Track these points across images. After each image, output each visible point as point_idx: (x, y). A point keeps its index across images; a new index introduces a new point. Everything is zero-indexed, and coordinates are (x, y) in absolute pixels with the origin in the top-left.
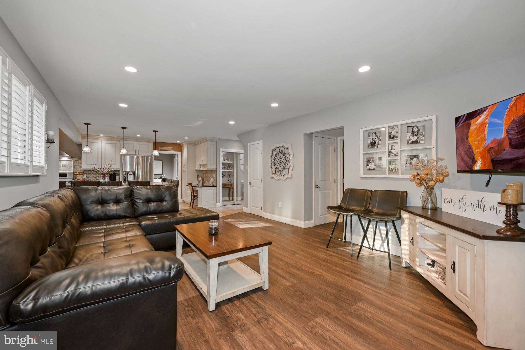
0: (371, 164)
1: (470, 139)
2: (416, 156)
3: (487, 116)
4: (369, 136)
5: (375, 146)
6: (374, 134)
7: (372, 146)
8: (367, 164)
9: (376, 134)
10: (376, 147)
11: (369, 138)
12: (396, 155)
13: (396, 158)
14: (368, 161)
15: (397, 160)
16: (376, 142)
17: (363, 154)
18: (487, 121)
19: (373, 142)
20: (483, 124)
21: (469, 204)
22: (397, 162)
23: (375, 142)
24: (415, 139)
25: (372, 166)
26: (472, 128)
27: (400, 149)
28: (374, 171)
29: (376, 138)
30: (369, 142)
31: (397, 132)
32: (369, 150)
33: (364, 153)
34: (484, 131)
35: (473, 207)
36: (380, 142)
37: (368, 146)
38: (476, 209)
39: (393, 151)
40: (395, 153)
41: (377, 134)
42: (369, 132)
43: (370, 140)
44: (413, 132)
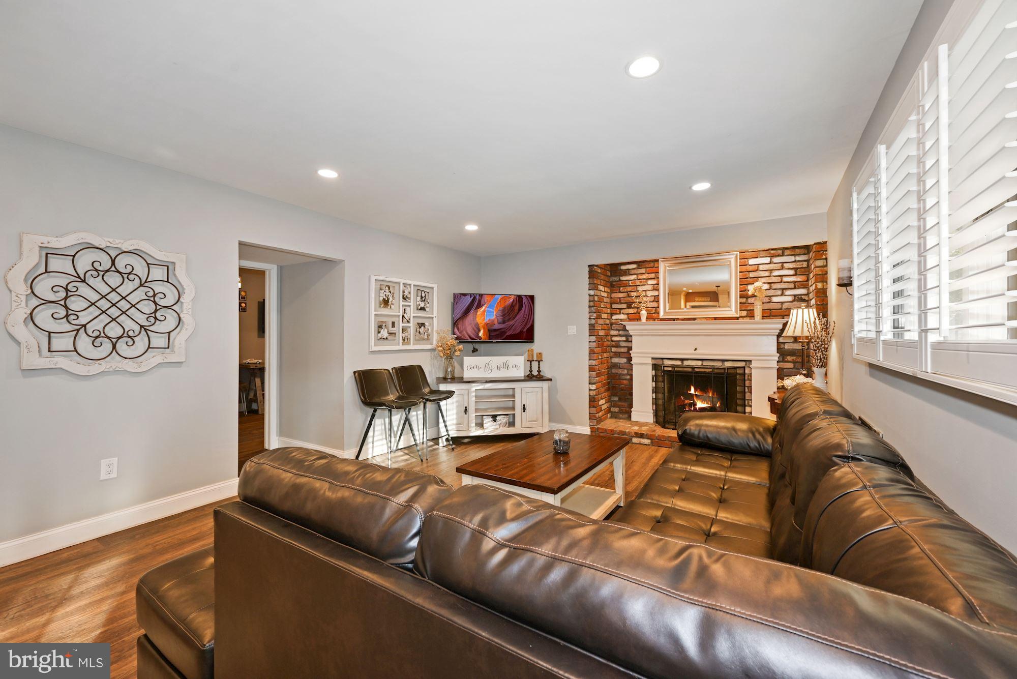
0: (384, 330)
1: (477, 319)
2: (423, 325)
3: (486, 307)
4: (381, 289)
5: (388, 305)
6: (387, 288)
7: (384, 305)
8: (378, 330)
9: (389, 288)
10: (389, 307)
11: (381, 291)
12: (408, 322)
13: (408, 325)
14: (380, 327)
15: (410, 327)
16: (390, 301)
17: (375, 315)
18: (486, 310)
19: (386, 299)
20: (484, 311)
21: (495, 367)
22: (409, 330)
23: (388, 299)
24: (422, 305)
25: (384, 333)
26: (478, 313)
27: (412, 315)
28: (385, 341)
29: (390, 294)
30: (381, 299)
31: (409, 293)
32: (380, 309)
33: (376, 313)
34: (484, 315)
35: (498, 368)
36: (393, 302)
37: (381, 304)
38: (501, 369)
39: (405, 315)
40: (407, 318)
41: (391, 289)
42: (382, 283)
43: (382, 296)
44: (422, 297)
